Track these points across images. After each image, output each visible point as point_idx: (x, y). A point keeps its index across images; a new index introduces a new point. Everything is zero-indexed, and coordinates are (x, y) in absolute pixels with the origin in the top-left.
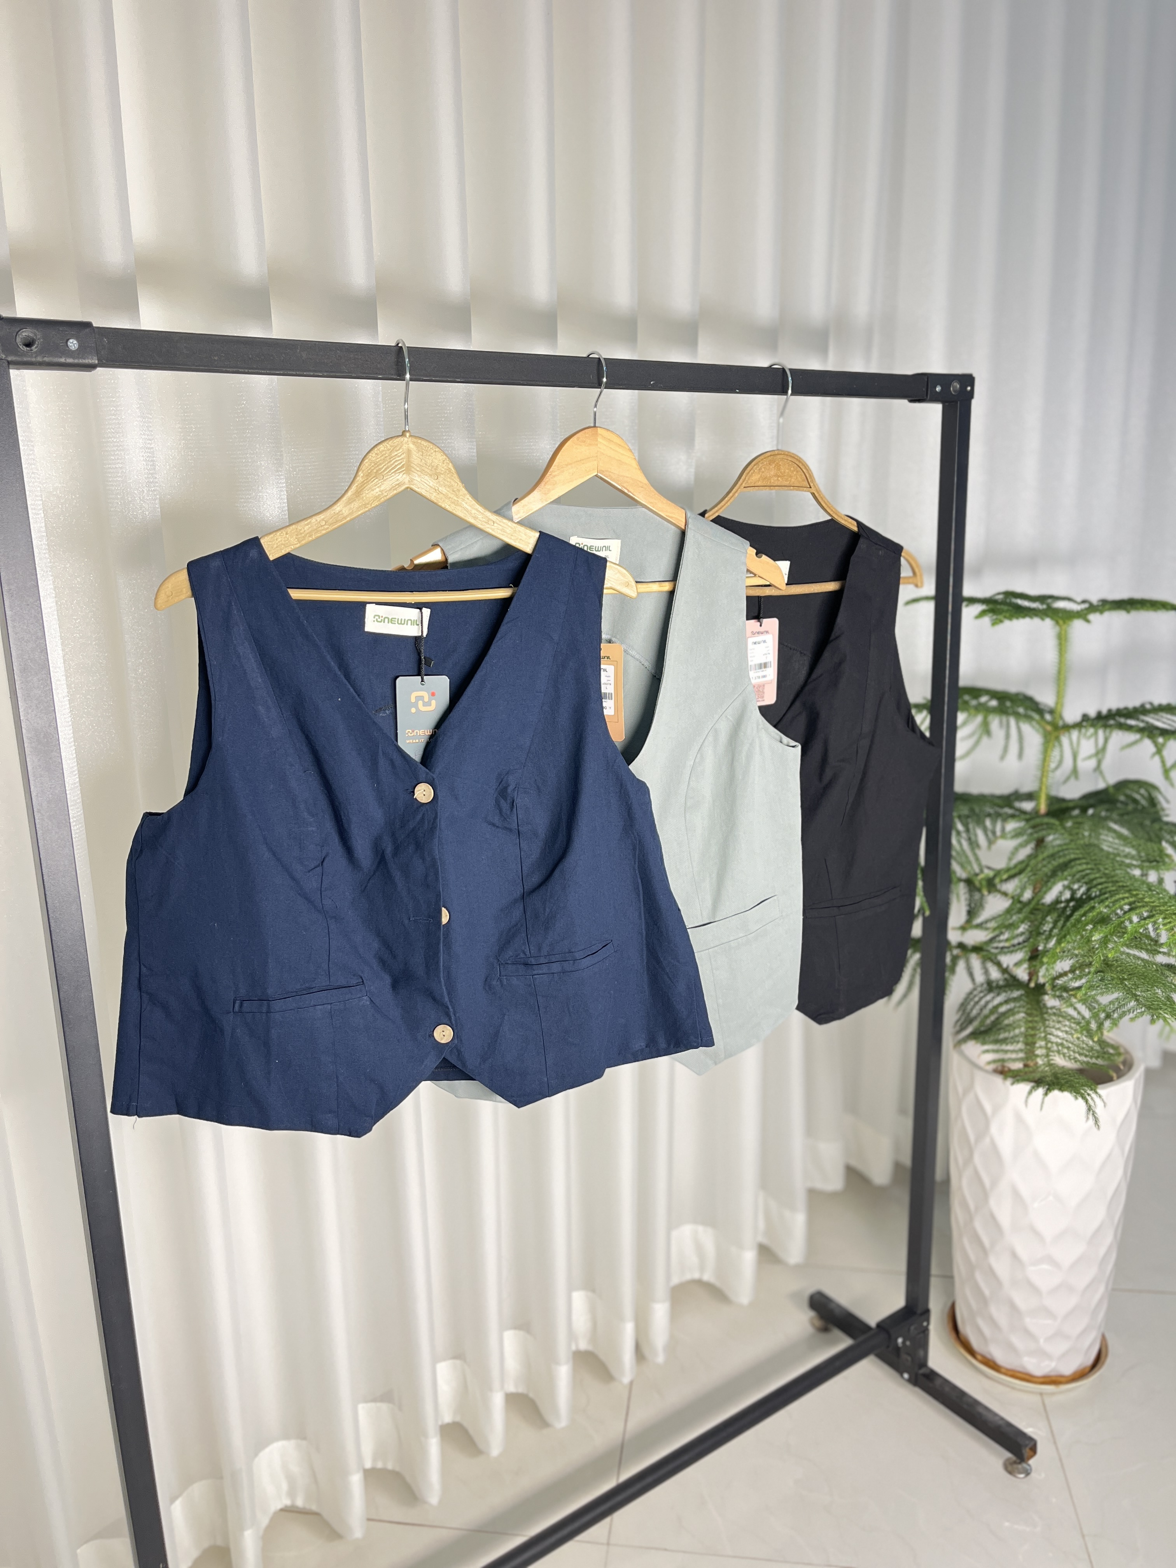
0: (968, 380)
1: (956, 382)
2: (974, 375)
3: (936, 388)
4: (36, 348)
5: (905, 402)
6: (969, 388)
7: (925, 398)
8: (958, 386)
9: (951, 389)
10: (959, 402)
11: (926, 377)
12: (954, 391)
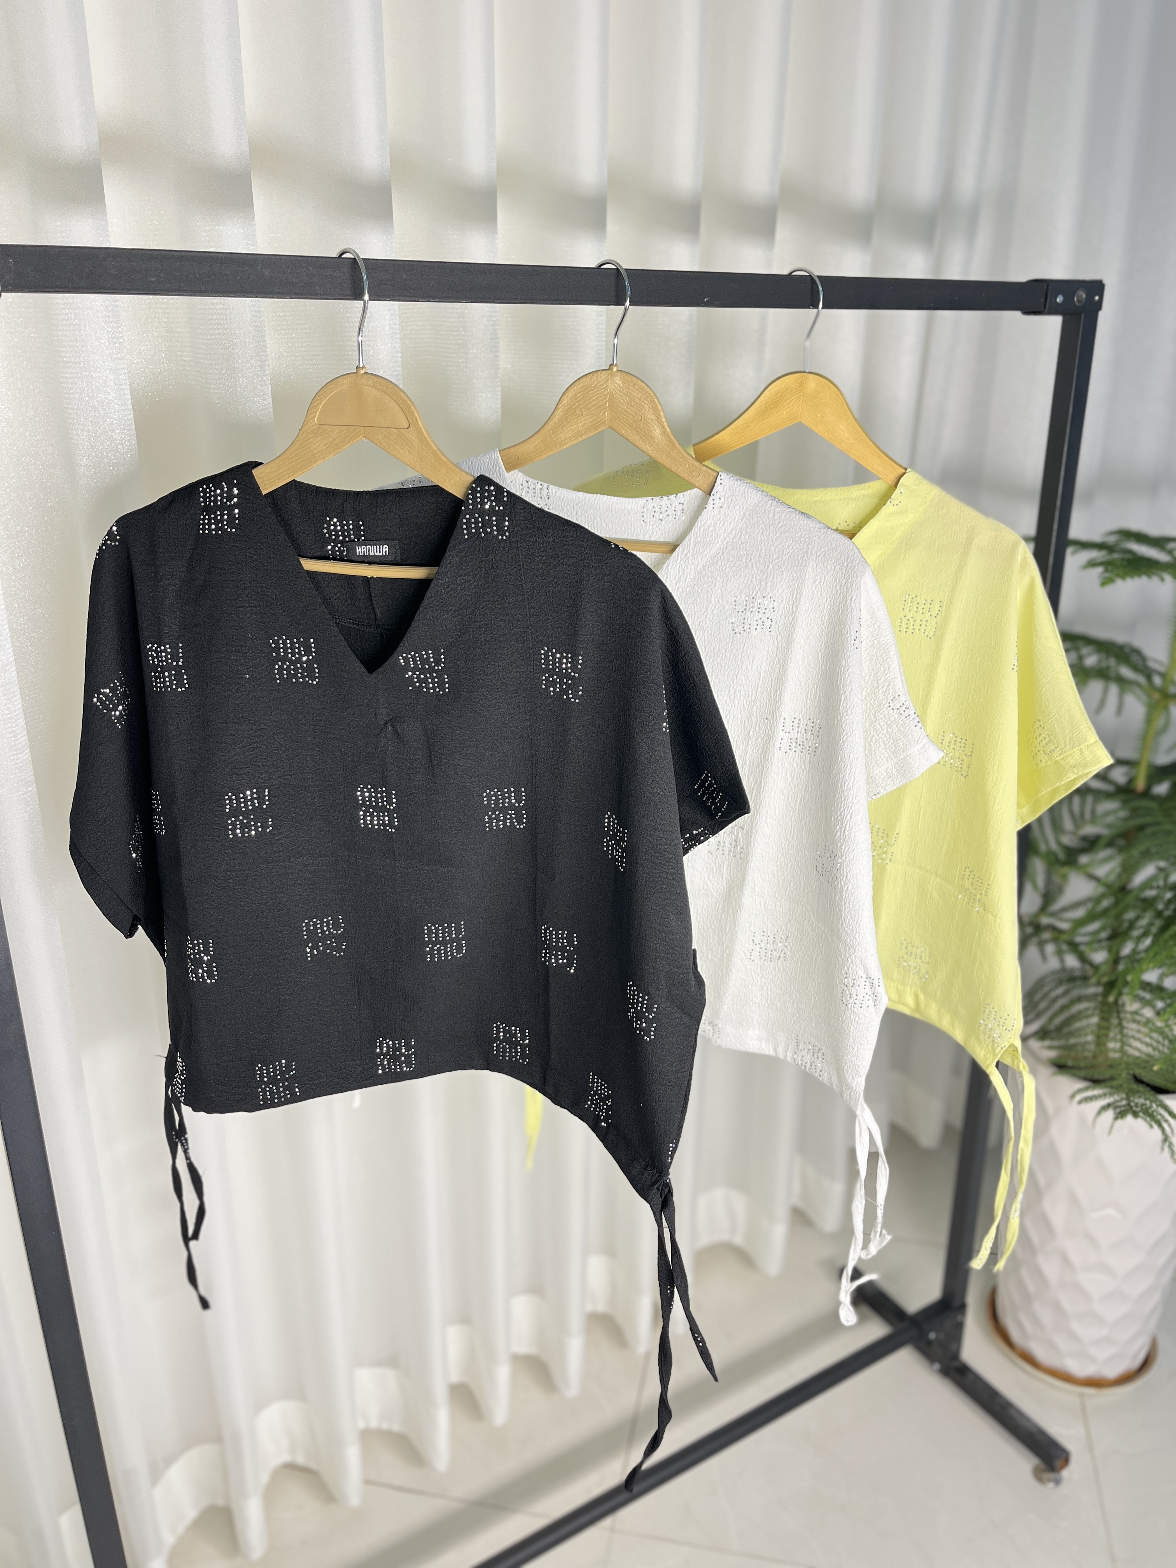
0: (1097, 287)
1: (1082, 290)
2: (1104, 282)
3: (1056, 298)
5: (1018, 314)
6: (1097, 298)
7: (1043, 310)
8: (1084, 296)
9: (1076, 299)
10: (1083, 315)
11: (1046, 284)
12: (1079, 301)
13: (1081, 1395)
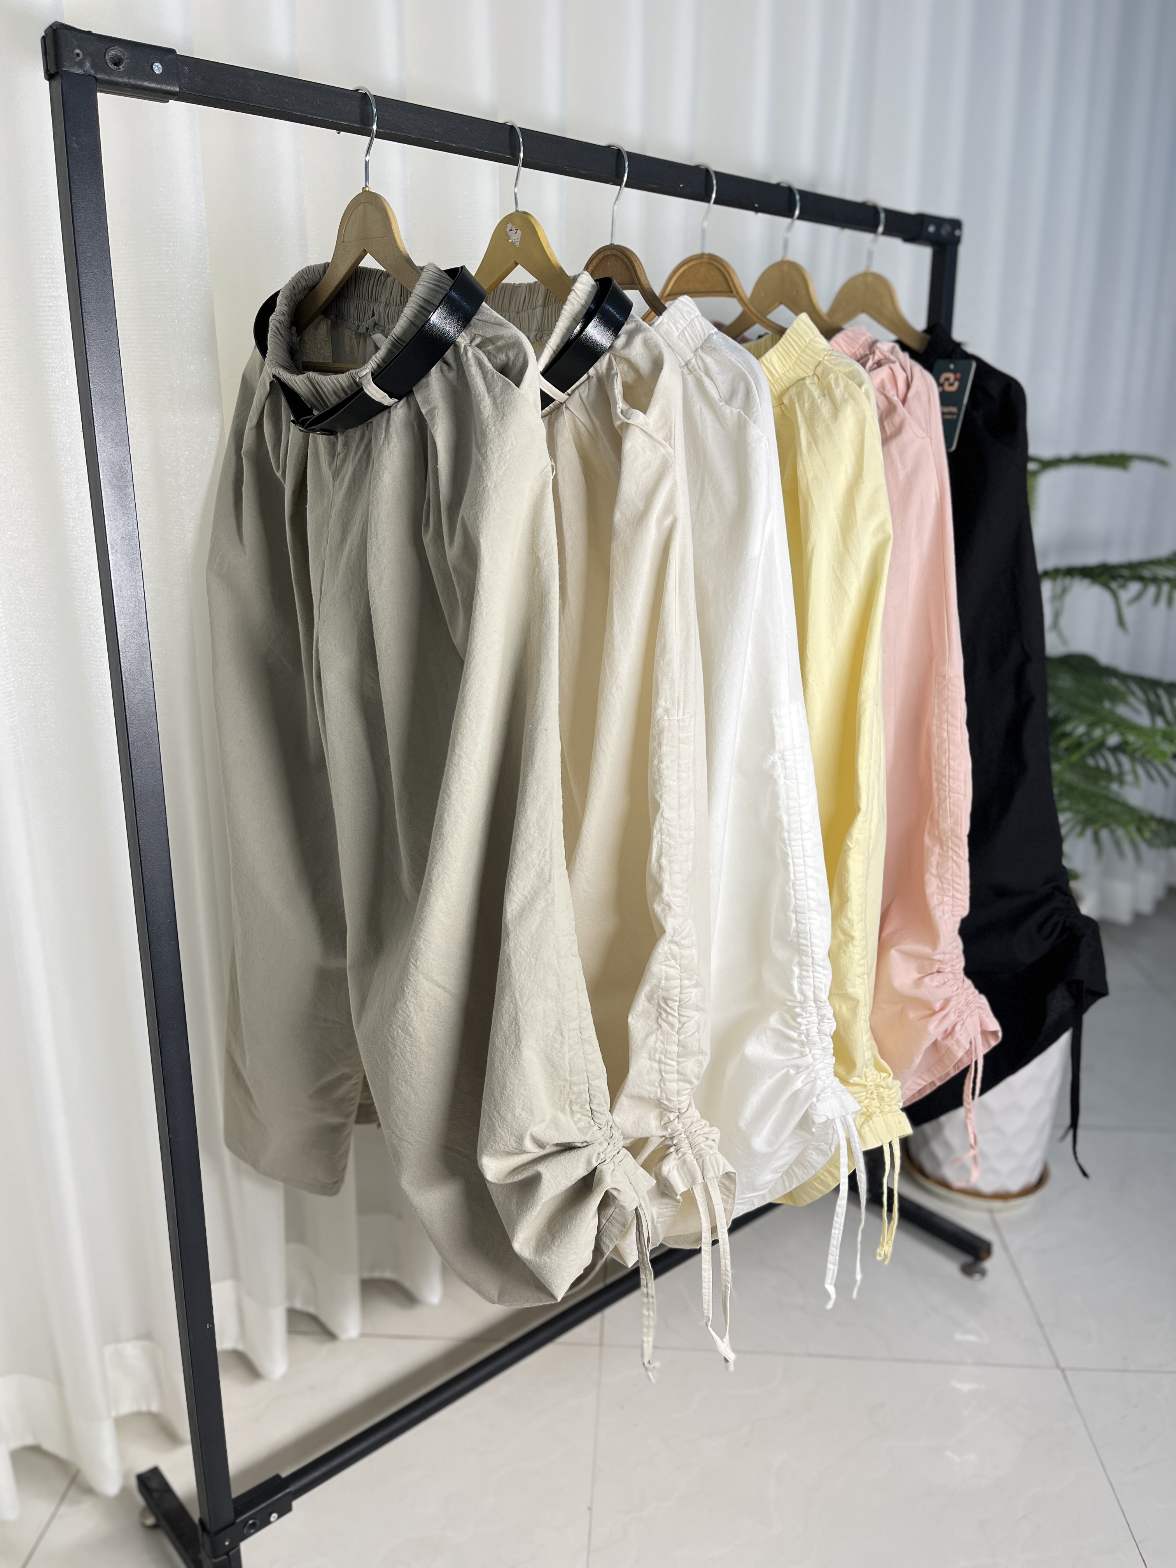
0: (957, 225)
1: (946, 225)
2: (962, 221)
3: (928, 230)
4: (123, 67)
5: (898, 241)
6: (957, 234)
7: (918, 239)
8: (948, 229)
9: (942, 233)
10: (948, 246)
11: (921, 218)
12: (944, 235)
13: (991, 1211)
